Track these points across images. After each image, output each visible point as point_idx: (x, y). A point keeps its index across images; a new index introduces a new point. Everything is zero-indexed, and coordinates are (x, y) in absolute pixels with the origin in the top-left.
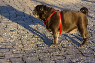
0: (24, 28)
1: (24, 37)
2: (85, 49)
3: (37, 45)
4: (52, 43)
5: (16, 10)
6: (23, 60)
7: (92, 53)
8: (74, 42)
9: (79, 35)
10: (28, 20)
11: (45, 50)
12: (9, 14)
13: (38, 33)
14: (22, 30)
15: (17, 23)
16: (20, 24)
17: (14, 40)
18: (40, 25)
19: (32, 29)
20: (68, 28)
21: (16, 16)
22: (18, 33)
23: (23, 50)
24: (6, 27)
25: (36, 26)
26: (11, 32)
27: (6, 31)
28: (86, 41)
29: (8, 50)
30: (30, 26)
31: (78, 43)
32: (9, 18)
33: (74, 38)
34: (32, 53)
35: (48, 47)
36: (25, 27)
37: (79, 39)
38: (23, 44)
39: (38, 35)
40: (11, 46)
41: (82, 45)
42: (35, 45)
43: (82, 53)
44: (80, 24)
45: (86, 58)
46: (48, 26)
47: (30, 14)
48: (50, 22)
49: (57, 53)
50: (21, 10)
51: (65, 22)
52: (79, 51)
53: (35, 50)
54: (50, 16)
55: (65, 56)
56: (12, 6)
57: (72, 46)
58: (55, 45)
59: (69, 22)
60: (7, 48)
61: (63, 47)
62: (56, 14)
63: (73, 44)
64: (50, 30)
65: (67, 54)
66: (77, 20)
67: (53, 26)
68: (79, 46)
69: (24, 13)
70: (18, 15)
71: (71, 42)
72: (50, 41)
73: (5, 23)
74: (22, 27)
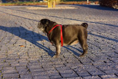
0: (31, 44)
1: (31, 50)
2: (84, 59)
3: (42, 56)
4: (55, 55)
5: (26, 30)
6: (27, 68)
7: (90, 62)
8: (75, 53)
9: (80, 48)
10: (36, 37)
11: (48, 60)
12: (20, 33)
13: (43, 47)
14: (30, 45)
15: (26, 40)
16: (28, 41)
17: (21, 52)
18: (47, 41)
19: (39, 44)
20: (69, 40)
21: (26, 34)
22: (25, 47)
23: (28, 60)
24: (15, 43)
25: (42, 42)
26: (20, 47)
27: (15, 46)
28: (85, 52)
29: (15, 60)
30: (38, 42)
31: (79, 54)
32: (19, 36)
33: (75, 50)
34: (36, 62)
35: (51, 57)
36: (33, 43)
37: (80, 51)
38: (28, 56)
39: (43, 49)
40: (18, 57)
41: (82, 56)
42: (40, 56)
43: (81, 62)
44: (80, 36)
45: (84, 65)
46: (50, 38)
47: (38, 33)
48: (52, 35)
49: (59, 62)
50: (31, 30)
51: (66, 35)
52: (79, 60)
53: (39, 60)
54: (52, 29)
55: (66, 64)
56: (23, 27)
57: (73, 56)
58: (57, 55)
59: (69, 36)
60: (14, 59)
61: (64, 58)
62: (58, 28)
63: (74, 55)
64: (52, 42)
65: (68, 63)
66: (77, 32)
67: (55, 38)
68: (79, 56)
69: (33, 32)
70: (28, 34)
71: (72, 54)
72: (53, 53)
73: (15, 39)
74: (30, 43)
